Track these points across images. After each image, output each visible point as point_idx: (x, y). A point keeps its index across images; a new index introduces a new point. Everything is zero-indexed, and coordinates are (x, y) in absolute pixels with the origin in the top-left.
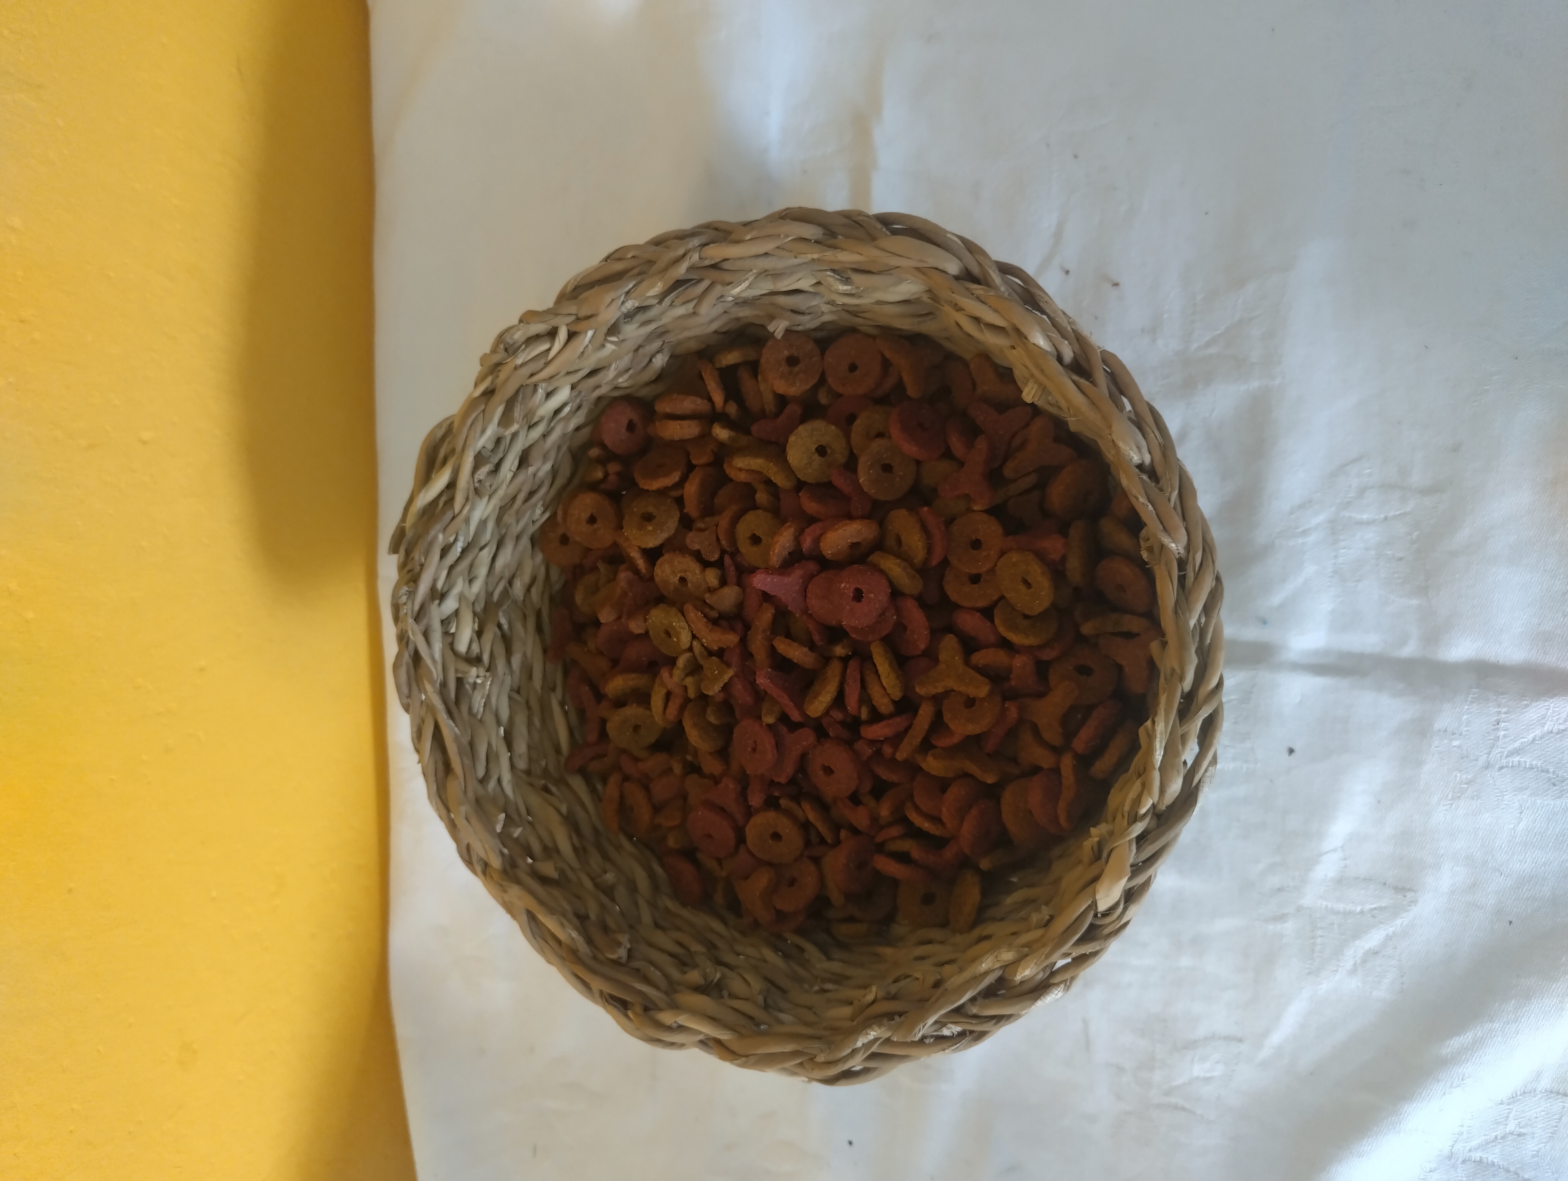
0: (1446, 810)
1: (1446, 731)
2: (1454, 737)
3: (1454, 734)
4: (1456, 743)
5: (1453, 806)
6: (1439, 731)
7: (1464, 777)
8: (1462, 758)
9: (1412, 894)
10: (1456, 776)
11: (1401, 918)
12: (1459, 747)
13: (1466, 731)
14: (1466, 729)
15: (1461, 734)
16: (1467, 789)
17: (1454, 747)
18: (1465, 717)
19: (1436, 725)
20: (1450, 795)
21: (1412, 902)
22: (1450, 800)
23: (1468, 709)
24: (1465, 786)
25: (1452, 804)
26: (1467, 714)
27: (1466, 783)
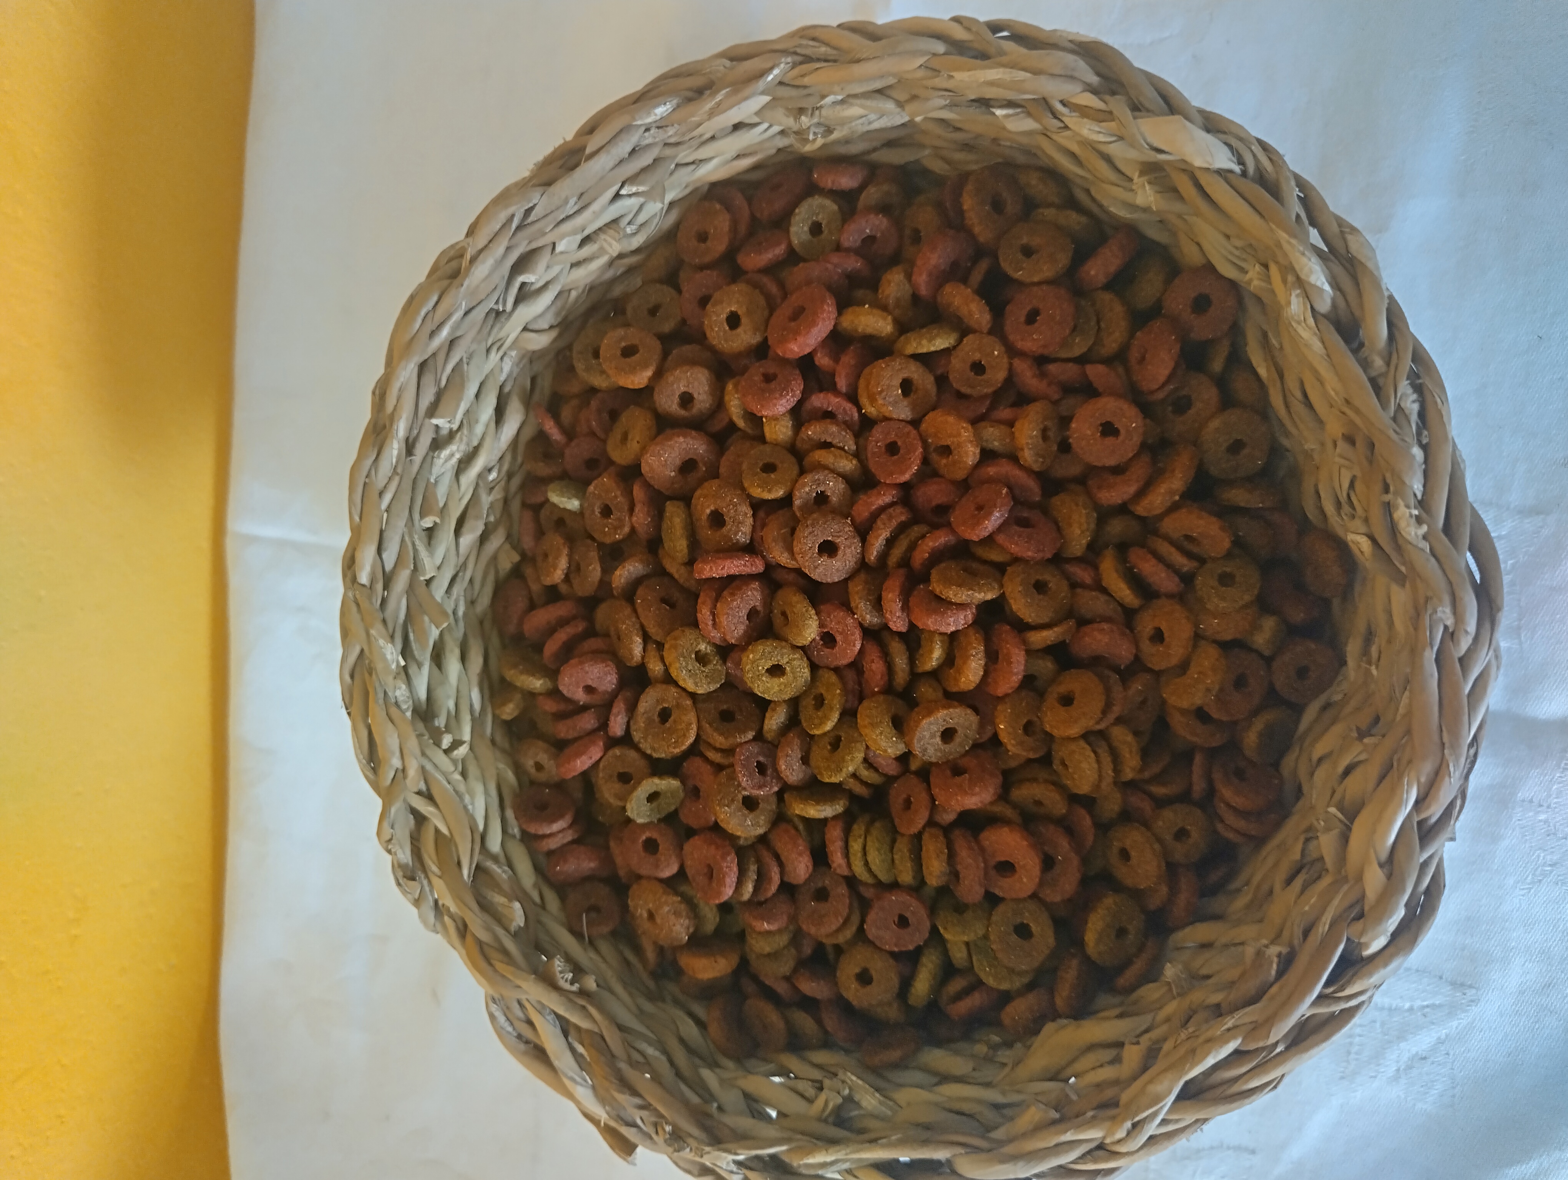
0: (1523, 895)
1: (1531, 801)
2: (1539, 809)
3: (1541, 806)
4: (1542, 817)
5: (1532, 891)
6: (1523, 801)
7: (1549, 857)
8: (1548, 835)
9: (1474, 991)
10: (1539, 856)
11: (1458, 1019)
12: (1546, 821)
13: (1555, 803)
14: (1555, 800)
15: (1549, 807)
16: (1551, 872)
17: (1540, 821)
18: (1555, 787)
19: (1519, 795)
20: (1530, 878)
21: (1472, 1001)
22: (1529, 884)
23: (1561, 777)
24: (1549, 868)
25: (1530, 889)
26: (1559, 783)
27: (1550, 865)
